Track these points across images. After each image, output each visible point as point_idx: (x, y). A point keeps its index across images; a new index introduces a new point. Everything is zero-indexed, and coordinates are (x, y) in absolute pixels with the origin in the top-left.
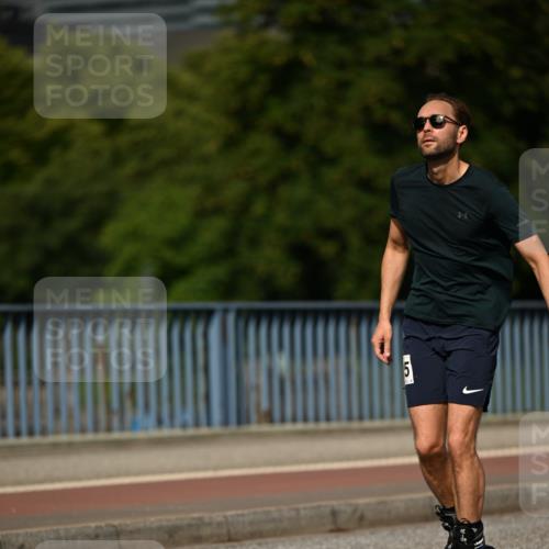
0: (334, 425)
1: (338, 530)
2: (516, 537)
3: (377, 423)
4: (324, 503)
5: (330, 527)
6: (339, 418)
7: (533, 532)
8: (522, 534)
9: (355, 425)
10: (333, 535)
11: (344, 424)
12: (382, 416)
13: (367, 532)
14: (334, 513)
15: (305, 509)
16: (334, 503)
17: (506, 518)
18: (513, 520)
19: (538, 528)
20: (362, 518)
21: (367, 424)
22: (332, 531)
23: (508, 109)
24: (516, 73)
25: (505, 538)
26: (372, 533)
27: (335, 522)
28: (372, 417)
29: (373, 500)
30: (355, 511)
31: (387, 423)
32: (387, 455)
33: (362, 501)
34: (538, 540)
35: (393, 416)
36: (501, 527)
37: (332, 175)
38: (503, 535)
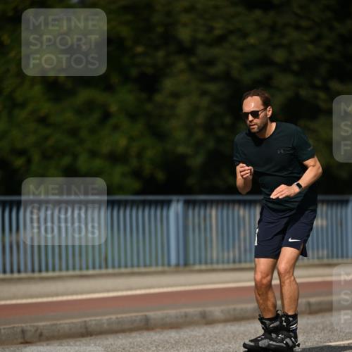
0: (23, 275)
1: (26, 342)
2: (140, 347)
3: (50, 274)
4: (16, 325)
5: (20, 340)
6: (26, 271)
7: (151, 343)
8: (144, 345)
9: (37, 275)
10: (22, 345)
11: (30, 275)
12: (54, 270)
13: (45, 344)
14: (23, 332)
15: (4, 329)
16: (23, 325)
17: (134, 334)
18: (138, 335)
19: (154, 341)
20: (41, 335)
21: (44, 274)
22: (22, 343)
23: (134, 72)
24: (140, 49)
25: (133, 348)
26: (48, 345)
27: (24, 337)
28: (47, 270)
29: (48, 323)
30: (37, 330)
31: (57, 274)
32: (57, 295)
33: (41, 324)
34: (155, 348)
35: (60, 270)
36: (131, 340)
37: (22, 114)
38: (132, 345)
